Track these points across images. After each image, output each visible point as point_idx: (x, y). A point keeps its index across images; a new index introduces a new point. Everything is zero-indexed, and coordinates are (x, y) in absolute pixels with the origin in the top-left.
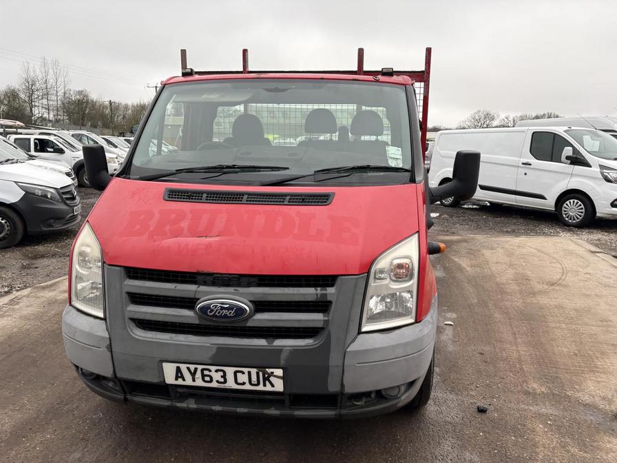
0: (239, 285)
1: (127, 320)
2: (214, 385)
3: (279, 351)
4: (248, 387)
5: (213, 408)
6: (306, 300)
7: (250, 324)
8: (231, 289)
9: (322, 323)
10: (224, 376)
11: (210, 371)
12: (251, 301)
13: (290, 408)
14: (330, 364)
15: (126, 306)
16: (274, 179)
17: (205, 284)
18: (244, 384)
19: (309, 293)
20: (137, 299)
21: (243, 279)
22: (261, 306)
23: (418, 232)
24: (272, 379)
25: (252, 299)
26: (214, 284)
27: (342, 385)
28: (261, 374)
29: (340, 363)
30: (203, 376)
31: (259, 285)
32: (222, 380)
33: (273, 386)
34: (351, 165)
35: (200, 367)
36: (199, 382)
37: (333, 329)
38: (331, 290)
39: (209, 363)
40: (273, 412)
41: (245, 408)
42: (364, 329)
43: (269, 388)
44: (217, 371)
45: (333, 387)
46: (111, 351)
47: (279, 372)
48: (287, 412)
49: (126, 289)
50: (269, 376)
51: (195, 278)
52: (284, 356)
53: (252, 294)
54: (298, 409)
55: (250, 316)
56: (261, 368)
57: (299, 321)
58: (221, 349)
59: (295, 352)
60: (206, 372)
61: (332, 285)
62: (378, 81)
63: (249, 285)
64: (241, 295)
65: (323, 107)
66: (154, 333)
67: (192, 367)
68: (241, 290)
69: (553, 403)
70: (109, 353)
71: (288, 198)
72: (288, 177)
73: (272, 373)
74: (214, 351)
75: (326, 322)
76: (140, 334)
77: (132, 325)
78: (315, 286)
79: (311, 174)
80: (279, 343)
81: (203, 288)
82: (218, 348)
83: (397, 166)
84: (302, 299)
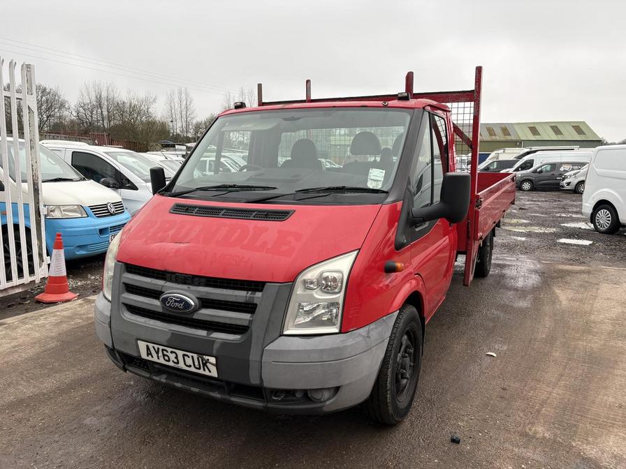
0: (193, 284)
1: (120, 303)
2: (171, 364)
3: (213, 342)
4: (193, 369)
5: (176, 384)
6: (238, 301)
7: (196, 316)
8: (185, 287)
9: (248, 322)
10: (176, 358)
11: (167, 352)
12: (198, 298)
13: (229, 394)
14: (250, 359)
15: (122, 293)
16: (258, 198)
17: (171, 281)
18: (190, 366)
19: (240, 295)
20: (131, 289)
21: (196, 279)
22: (206, 303)
23: (360, 249)
24: (208, 364)
25: (198, 296)
26: (176, 281)
27: (261, 380)
28: (200, 359)
29: (258, 359)
30: (164, 355)
31: (207, 285)
32: (176, 361)
33: (210, 372)
34: (327, 186)
35: (161, 347)
36: (162, 361)
37: (254, 328)
38: (259, 294)
39: (166, 344)
40: (216, 395)
41: (197, 388)
42: (285, 333)
43: (207, 373)
44: (172, 352)
45: (254, 381)
46: (110, 327)
47: (213, 360)
48: (227, 397)
49: (124, 280)
50: (206, 363)
51: (165, 275)
52: (216, 346)
53: (199, 292)
54: (235, 397)
55: (195, 310)
56: (200, 354)
57: (231, 318)
58: (175, 335)
59: (225, 344)
60: (165, 353)
61: (261, 291)
62: (385, 106)
63: (199, 285)
64: (191, 292)
65: (368, 131)
66: (137, 316)
67: (156, 346)
68: (193, 288)
69: (546, 449)
70: (109, 329)
71: (254, 214)
72: (270, 196)
73: (208, 360)
74: (169, 335)
75: (251, 322)
76: (128, 316)
77: (124, 308)
78: (247, 290)
79: (292, 193)
80: (216, 335)
81: (169, 284)
82: (172, 334)
83: (375, 188)
84: (234, 300)
